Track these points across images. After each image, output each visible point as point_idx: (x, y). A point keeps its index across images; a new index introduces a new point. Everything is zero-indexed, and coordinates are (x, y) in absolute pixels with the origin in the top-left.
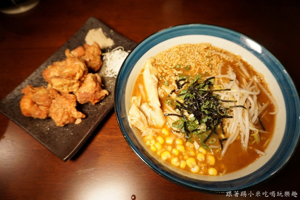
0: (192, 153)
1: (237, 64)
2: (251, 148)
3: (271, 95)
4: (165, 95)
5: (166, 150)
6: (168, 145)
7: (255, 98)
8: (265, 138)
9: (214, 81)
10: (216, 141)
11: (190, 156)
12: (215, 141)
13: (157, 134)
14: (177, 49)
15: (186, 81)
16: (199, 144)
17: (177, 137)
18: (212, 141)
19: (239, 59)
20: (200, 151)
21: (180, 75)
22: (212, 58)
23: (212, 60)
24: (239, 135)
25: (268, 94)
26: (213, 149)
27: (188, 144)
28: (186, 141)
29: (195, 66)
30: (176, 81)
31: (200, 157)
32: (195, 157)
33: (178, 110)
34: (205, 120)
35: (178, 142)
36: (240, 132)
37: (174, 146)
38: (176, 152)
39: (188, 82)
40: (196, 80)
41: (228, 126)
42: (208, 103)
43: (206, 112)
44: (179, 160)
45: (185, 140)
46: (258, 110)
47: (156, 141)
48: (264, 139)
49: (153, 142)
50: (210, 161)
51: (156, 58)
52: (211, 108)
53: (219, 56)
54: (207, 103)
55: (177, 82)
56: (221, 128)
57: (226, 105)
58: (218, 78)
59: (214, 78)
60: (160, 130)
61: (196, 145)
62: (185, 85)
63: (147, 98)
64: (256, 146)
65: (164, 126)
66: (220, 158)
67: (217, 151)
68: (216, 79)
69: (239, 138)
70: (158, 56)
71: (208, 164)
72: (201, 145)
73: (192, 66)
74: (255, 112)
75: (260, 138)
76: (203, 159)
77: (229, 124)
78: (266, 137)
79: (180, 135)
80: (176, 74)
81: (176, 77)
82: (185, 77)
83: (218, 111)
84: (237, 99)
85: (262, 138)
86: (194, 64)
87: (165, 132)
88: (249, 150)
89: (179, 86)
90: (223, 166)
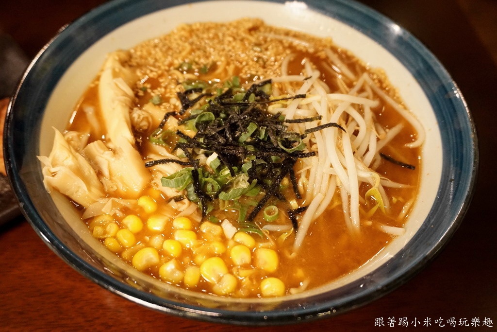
0: (218, 248)
1: (322, 55)
2: (369, 223)
3: (405, 108)
4: (151, 125)
5: (148, 245)
6: (152, 234)
7: (369, 114)
8: (401, 199)
9: (271, 88)
10: (278, 214)
11: (211, 255)
12: (276, 213)
13: (126, 211)
14: (183, 33)
15: (204, 92)
16: (235, 224)
17: (177, 212)
18: (269, 213)
19: (329, 45)
20: (238, 241)
21: (189, 82)
22: (265, 46)
23: (267, 49)
24: (338, 195)
25: (398, 107)
26: (271, 233)
27: (206, 227)
28: (203, 221)
29: (225, 63)
30: (179, 94)
31: (239, 256)
32: (225, 257)
33: (180, 152)
34: (247, 166)
35: (180, 224)
36: (338, 188)
37: (168, 233)
38: (173, 248)
39: (209, 95)
40: (226, 89)
41: (307, 177)
42: (254, 129)
43: (251, 149)
44: (182, 268)
45: (199, 220)
46: (378, 139)
47: (121, 226)
48: (398, 202)
49: (112, 228)
50: (266, 263)
51: (132, 51)
52: (263, 140)
53: (281, 42)
54: (252, 128)
55: (183, 97)
56: (292, 185)
57: (299, 128)
58: (280, 83)
59: (269, 82)
60: (133, 201)
61: (228, 228)
62: (202, 101)
63: (104, 131)
64: (380, 217)
65: (146, 191)
66: (291, 253)
67: (284, 237)
68: (276, 86)
69: (336, 203)
70: (139, 49)
71: (259, 269)
72: (240, 226)
73: (219, 63)
74: (369, 142)
75: (390, 199)
76: (247, 259)
77: (308, 172)
78: (403, 198)
79: (185, 207)
80: (180, 81)
81: (179, 86)
82: (201, 86)
83: (280, 144)
84: (322, 112)
85: (394, 200)
86: (223, 59)
87: (147, 204)
88: (363, 227)
89: (187, 105)
90: (300, 273)
